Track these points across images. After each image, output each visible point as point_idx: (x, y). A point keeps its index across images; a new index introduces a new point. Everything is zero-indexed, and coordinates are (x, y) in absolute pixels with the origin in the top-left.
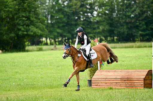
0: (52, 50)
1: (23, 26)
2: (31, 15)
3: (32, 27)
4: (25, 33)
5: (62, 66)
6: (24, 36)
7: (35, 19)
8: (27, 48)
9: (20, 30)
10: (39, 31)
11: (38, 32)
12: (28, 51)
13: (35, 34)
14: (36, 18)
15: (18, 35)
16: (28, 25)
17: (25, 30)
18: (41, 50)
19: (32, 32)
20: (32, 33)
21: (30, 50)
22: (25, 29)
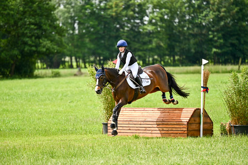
0: (75, 75)
1: (30, 37)
2: (43, 20)
3: (44, 41)
4: (34, 49)
5: (78, 101)
6: (31, 54)
7: (48, 28)
8: (36, 72)
9: (25, 43)
10: (55, 47)
11: (53, 48)
12: (37, 77)
13: (48, 51)
14: (50, 26)
15: (22, 52)
16: (38, 37)
17: (33, 44)
18: (57, 75)
19: (44, 47)
20: (44, 50)
21: (40, 75)
22: (33, 42)
